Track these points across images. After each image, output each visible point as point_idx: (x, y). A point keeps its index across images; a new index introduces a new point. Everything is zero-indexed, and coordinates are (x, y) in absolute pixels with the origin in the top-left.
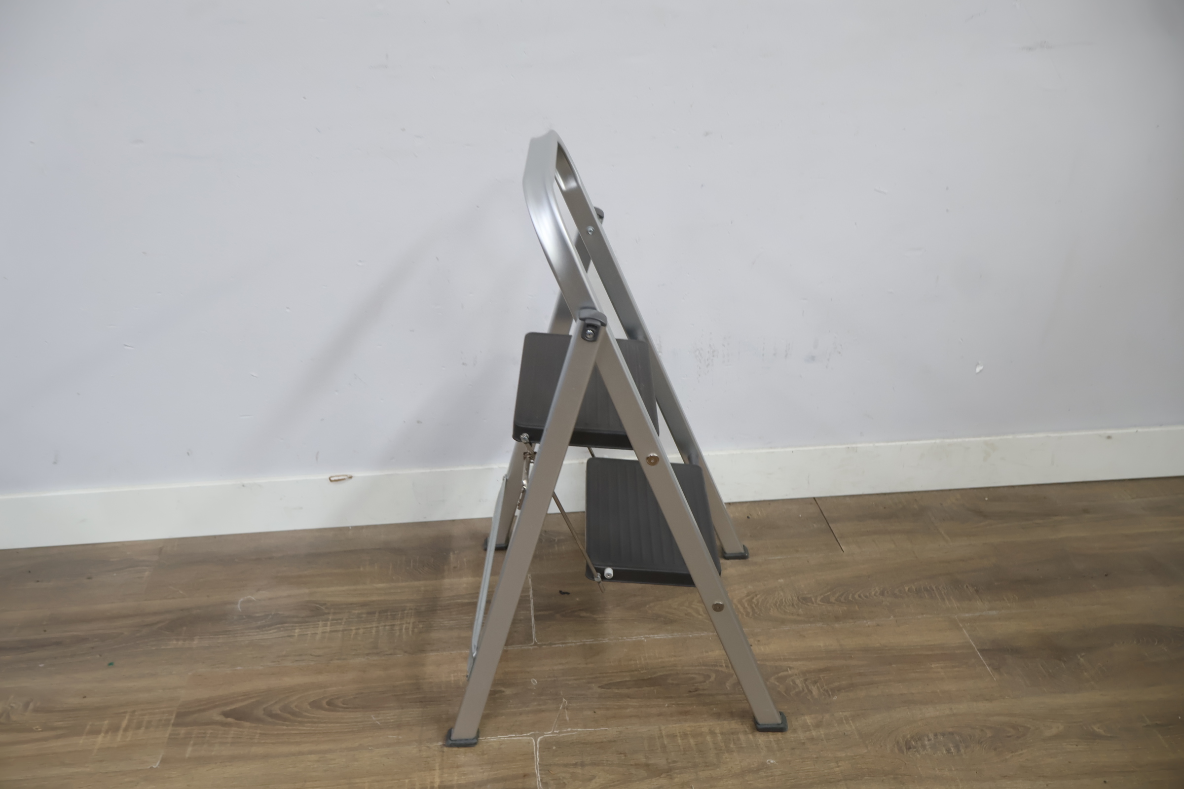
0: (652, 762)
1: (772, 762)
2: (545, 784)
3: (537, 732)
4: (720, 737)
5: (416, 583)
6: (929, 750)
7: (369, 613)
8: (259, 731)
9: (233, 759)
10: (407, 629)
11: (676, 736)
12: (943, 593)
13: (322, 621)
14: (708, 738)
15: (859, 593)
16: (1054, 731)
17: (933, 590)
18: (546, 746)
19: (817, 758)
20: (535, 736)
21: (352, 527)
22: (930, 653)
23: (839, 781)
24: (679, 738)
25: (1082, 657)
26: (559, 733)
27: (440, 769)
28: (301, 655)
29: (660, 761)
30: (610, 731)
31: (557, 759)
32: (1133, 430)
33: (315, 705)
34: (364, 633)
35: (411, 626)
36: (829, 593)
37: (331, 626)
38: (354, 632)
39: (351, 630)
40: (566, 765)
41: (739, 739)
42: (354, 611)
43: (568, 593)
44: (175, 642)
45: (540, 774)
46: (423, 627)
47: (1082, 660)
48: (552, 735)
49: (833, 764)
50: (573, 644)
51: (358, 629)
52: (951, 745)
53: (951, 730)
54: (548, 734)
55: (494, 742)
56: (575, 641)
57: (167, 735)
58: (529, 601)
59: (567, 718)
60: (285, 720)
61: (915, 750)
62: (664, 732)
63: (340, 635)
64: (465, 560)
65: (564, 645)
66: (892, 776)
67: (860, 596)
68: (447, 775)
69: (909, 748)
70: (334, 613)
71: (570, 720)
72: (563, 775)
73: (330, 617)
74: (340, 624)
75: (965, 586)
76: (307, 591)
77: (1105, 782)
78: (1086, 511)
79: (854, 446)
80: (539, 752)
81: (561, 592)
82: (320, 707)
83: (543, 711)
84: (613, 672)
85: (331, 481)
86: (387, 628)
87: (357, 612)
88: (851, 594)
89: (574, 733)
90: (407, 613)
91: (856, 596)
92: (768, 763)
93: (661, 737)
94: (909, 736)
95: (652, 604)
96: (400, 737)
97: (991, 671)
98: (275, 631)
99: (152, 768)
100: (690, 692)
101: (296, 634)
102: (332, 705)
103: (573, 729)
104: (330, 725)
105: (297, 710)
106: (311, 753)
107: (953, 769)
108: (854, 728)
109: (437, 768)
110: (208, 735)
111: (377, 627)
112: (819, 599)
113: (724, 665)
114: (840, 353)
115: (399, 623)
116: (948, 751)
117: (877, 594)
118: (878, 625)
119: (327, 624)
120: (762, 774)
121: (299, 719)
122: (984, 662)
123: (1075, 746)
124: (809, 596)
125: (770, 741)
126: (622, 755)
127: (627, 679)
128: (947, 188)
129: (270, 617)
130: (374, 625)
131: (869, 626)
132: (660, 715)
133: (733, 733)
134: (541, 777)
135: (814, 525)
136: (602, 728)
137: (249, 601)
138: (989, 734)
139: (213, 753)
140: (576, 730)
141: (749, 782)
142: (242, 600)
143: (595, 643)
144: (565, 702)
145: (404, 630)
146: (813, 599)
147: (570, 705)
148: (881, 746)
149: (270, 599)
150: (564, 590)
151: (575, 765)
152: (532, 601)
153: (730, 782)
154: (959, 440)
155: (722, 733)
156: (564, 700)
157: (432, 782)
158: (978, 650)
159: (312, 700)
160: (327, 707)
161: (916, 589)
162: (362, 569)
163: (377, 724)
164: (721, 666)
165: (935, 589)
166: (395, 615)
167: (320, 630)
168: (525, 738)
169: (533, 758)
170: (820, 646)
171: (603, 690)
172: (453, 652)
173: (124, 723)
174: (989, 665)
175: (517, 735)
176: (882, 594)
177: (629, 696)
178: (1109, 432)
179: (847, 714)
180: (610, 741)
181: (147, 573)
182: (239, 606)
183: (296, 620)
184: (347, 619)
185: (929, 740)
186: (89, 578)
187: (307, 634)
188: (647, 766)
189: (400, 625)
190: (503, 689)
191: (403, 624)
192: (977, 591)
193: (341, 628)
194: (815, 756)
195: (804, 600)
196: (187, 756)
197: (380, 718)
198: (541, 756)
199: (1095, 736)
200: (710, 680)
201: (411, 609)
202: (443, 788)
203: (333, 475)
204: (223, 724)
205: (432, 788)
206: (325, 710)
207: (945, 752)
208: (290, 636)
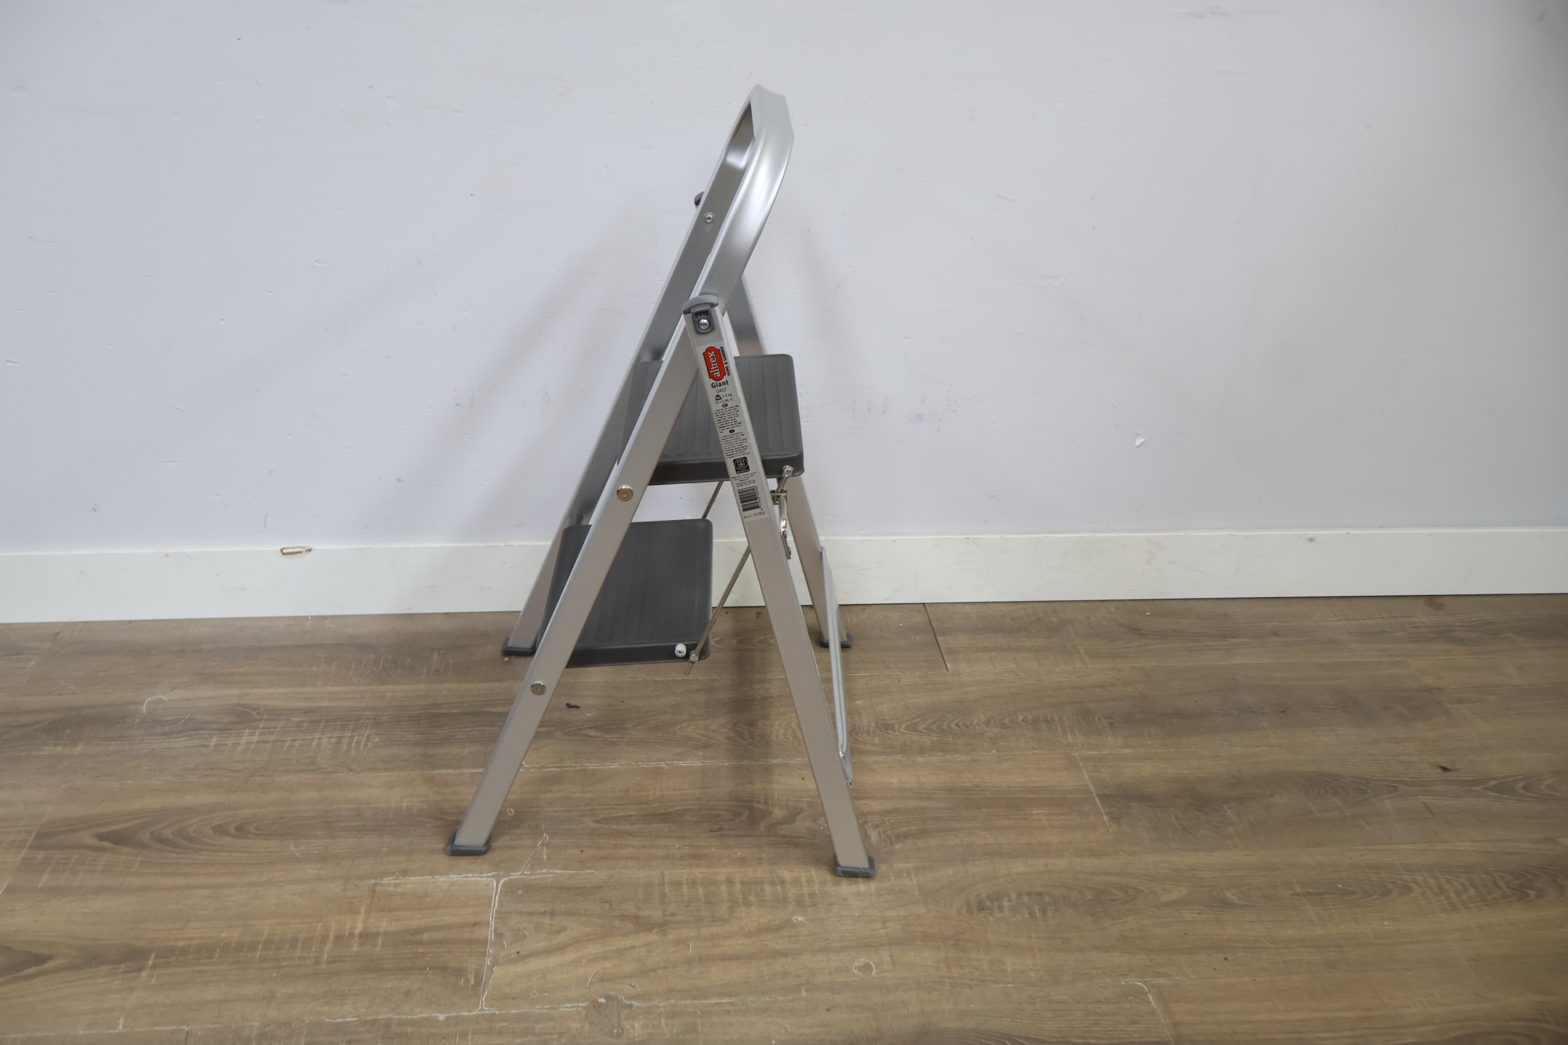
0: (642, 913)
1: (800, 919)
2: (499, 935)
3: (502, 873)
4: (738, 887)
5: (383, 688)
6: (1007, 912)
7: (312, 722)
8: (139, 859)
9: (99, 891)
10: (358, 742)
11: (682, 884)
12: (1066, 724)
13: (249, 729)
14: (723, 888)
15: (956, 721)
16: (1174, 896)
17: (1055, 721)
18: (510, 889)
19: (859, 917)
20: (498, 878)
21: (312, 617)
22: (1035, 796)
23: (881, 945)
24: (685, 887)
25: (1230, 808)
26: (530, 875)
27: (366, 912)
28: (213, 769)
29: (656, 914)
30: (598, 875)
31: (520, 906)
32: (1344, 532)
33: (220, 830)
34: (300, 746)
35: (364, 739)
36: (918, 720)
37: (260, 735)
38: (288, 744)
39: (286, 741)
40: (531, 914)
41: (762, 890)
42: (294, 719)
43: (577, 707)
44: (52, 748)
45: (495, 923)
46: (379, 741)
47: (1229, 811)
48: (520, 877)
49: (879, 925)
50: (571, 769)
51: (296, 740)
52: (1036, 908)
53: (1040, 889)
54: (516, 875)
55: (444, 882)
56: (574, 765)
57: (20, 860)
59: (545, 857)
60: (177, 846)
61: (989, 911)
62: (666, 881)
63: (269, 746)
64: (451, 662)
65: (558, 770)
66: (952, 942)
67: (957, 725)
68: (373, 920)
69: (981, 908)
70: (267, 720)
71: (548, 859)
72: (525, 925)
73: (261, 725)
74: (272, 733)
75: (1097, 717)
76: (236, 691)
77: (1226, 959)
78: (1275, 633)
79: (976, 536)
80: (499, 897)
81: (568, 705)
82: (227, 834)
83: (514, 847)
84: (617, 805)
85: (284, 554)
86: (333, 740)
87: (297, 719)
88: (946, 723)
89: (549, 875)
90: (363, 723)
91: (953, 725)
92: (795, 921)
93: (662, 884)
94: (984, 895)
95: (683, 725)
96: (322, 872)
97: (1109, 822)
98: (184, 739)
100: (711, 831)
101: (212, 744)
102: (241, 830)
103: (550, 871)
104: (234, 855)
105: (195, 835)
106: (202, 887)
107: (1033, 936)
108: (915, 882)
109: (363, 910)
110: (73, 861)
111: (320, 739)
112: (904, 726)
113: (762, 801)
114: (955, 411)
115: (349, 734)
117: (981, 723)
118: (974, 761)
119: (255, 733)
120: (785, 933)
121: (196, 846)
122: (1102, 810)
123: (1197, 915)
124: (891, 722)
125: (804, 894)
126: (607, 904)
127: (633, 813)
128: (1093, 198)
129: (183, 721)
130: (317, 735)
131: (962, 762)
132: (667, 857)
133: (756, 883)
134: (495, 926)
135: (917, 637)
136: (587, 871)
137: (159, 701)
138: (1089, 896)
139: (75, 884)
140: (553, 871)
141: (765, 943)
142: (149, 699)
143: (599, 768)
144: (546, 837)
145: (354, 744)
146: (896, 726)
147: (552, 841)
148: (946, 906)
149: (188, 700)
150: (572, 703)
151: (544, 914)
153: (740, 942)
154: (1115, 535)
155: (742, 883)
156: (545, 835)
157: (352, 928)
158: (1097, 795)
159: (217, 824)
160: (234, 832)
161: (1033, 719)
162: (314, 668)
163: (296, 855)
164: (759, 802)
165: (1057, 719)
166: (347, 725)
167: (245, 739)
168: (484, 879)
169: (490, 903)
170: (892, 783)
171: (599, 824)
172: (412, 773)
174: (1107, 814)
175: (475, 875)
176: (987, 723)
177: (630, 834)
178: (1312, 533)
179: (910, 865)
180: (594, 887)
181: (32, 663)
182: (144, 707)
183: (215, 726)
184: (282, 727)
185: (1009, 901)
187: (227, 744)
188: (637, 917)
189: (350, 737)
191: (354, 736)
192: (1111, 724)
193: (272, 738)
194: (857, 914)
195: (886, 727)
196: (40, 885)
197: (300, 849)
198: (500, 902)
199: (1226, 904)
200: (741, 819)
201: (369, 719)
202: (366, 936)
203: (286, 546)
204: (95, 849)
205: (351, 935)
206: (232, 836)
207: (1027, 916)
208: (202, 746)
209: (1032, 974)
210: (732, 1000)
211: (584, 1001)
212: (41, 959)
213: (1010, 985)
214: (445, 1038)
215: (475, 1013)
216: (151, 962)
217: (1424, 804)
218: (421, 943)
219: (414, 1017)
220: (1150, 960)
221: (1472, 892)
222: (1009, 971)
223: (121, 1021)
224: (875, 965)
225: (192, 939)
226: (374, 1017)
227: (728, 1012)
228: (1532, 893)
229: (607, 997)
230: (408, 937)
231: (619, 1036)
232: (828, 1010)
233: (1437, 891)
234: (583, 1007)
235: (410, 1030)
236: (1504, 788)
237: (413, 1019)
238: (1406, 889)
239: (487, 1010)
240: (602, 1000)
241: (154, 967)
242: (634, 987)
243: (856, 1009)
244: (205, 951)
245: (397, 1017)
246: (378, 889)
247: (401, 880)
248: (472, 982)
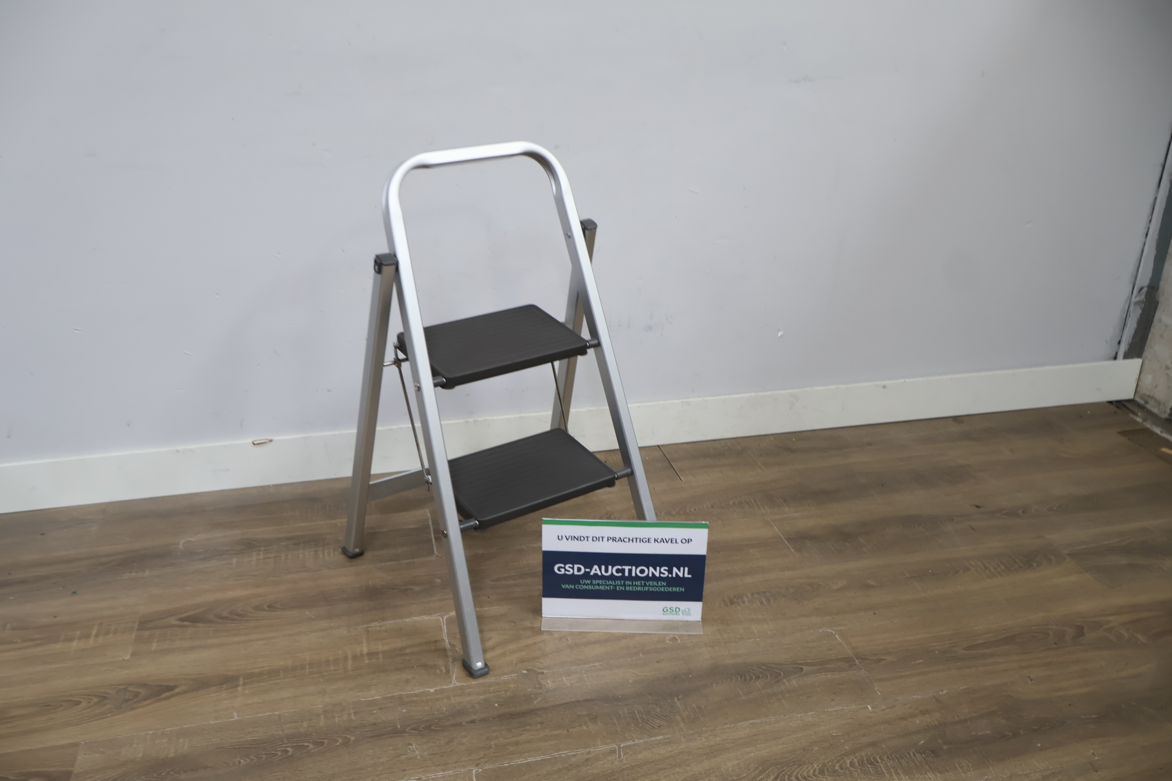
0: (535, 626)
2: (452, 646)
3: (443, 612)
5: (333, 521)
6: (747, 603)
7: (295, 544)
8: (212, 629)
9: (192, 648)
10: (329, 553)
12: (759, 503)
13: (256, 552)
16: (840, 585)
17: (751, 502)
18: (451, 621)
20: (442, 616)
21: (272, 485)
22: (749, 543)
25: (862, 538)
27: (367, 642)
28: (240, 576)
30: (502, 609)
32: (903, 381)
33: (258, 608)
34: (292, 558)
35: (332, 551)
36: (671, 509)
37: (264, 554)
38: (284, 557)
39: (281, 556)
42: (281, 544)
44: (128, 574)
45: (448, 640)
47: (862, 540)
51: (287, 555)
52: (764, 600)
53: (763, 590)
54: (452, 614)
57: (133, 637)
58: (430, 528)
60: (233, 620)
61: (737, 604)
63: (272, 560)
66: (720, 621)
67: (695, 509)
68: (372, 646)
69: (732, 603)
70: (265, 546)
73: (262, 549)
74: (271, 553)
75: (776, 498)
76: (240, 532)
77: (875, 613)
78: (869, 444)
79: (687, 400)
80: (446, 626)
82: (264, 610)
83: (447, 599)
84: (502, 571)
85: (254, 444)
86: (312, 553)
87: (284, 544)
88: (688, 509)
90: (328, 542)
91: (692, 510)
94: (732, 596)
95: (530, 524)
97: (795, 552)
98: (215, 561)
99: (124, 659)
101: (234, 562)
102: (271, 607)
104: (271, 621)
105: (242, 612)
106: (258, 640)
107: (765, 614)
109: (364, 641)
110: (169, 635)
111: (303, 553)
112: (663, 513)
114: (671, 323)
115: (321, 549)
116: (762, 603)
117: (708, 507)
119: (260, 553)
121: (246, 619)
122: (789, 546)
123: (854, 594)
126: (512, 623)
127: (513, 574)
128: (744, 189)
129: (210, 551)
130: (301, 551)
135: (659, 464)
136: (495, 607)
137: (190, 542)
138: (792, 590)
139: (175, 646)
142: (183, 541)
145: (326, 554)
148: (711, 604)
149: (208, 539)
152: (432, 528)
154: (770, 393)
157: (361, 651)
158: (785, 539)
159: (254, 605)
160: (267, 609)
161: (738, 502)
162: (285, 514)
163: (312, 617)
165: (753, 501)
166: (318, 543)
167: (255, 558)
168: (434, 617)
169: (442, 630)
171: (494, 582)
173: (94, 632)
174: (793, 548)
175: (427, 616)
176: (713, 507)
177: (515, 585)
178: (884, 383)
180: (502, 615)
181: (95, 528)
182: (181, 546)
183: (232, 552)
184: (276, 549)
185: (747, 597)
186: (43, 534)
187: (244, 562)
190: (413, 587)
191: (325, 549)
192: (785, 501)
193: (272, 555)
196: (153, 649)
197: (313, 613)
198: (447, 628)
199: (869, 587)
201: (331, 539)
202: (370, 654)
203: (255, 439)
204: (180, 626)
205: (362, 655)
206: (267, 611)
207: (759, 604)
208: (229, 564)
209: (769, 632)
210: (601, 663)
211: (514, 673)
212: (170, 688)
213: (758, 639)
214: (437, 700)
215: (451, 686)
216: (241, 682)
217: (970, 526)
218: (406, 654)
219: (415, 692)
220: (833, 619)
221: (1003, 567)
222: (756, 632)
223: (235, 714)
224: (678, 637)
225: (263, 667)
226: (391, 695)
227: (601, 670)
228: (1035, 565)
229: (527, 670)
230: (397, 652)
231: (540, 688)
232: (658, 662)
233: (983, 568)
234: (515, 676)
235: (415, 699)
236: (1012, 513)
237: (415, 693)
238: (967, 569)
239: (458, 684)
240: (525, 672)
241: (244, 684)
242: (541, 663)
243: (673, 660)
244: (273, 673)
245: (405, 693)
246: (370, 629)
247: (382, 623)
248: (444, 671)
